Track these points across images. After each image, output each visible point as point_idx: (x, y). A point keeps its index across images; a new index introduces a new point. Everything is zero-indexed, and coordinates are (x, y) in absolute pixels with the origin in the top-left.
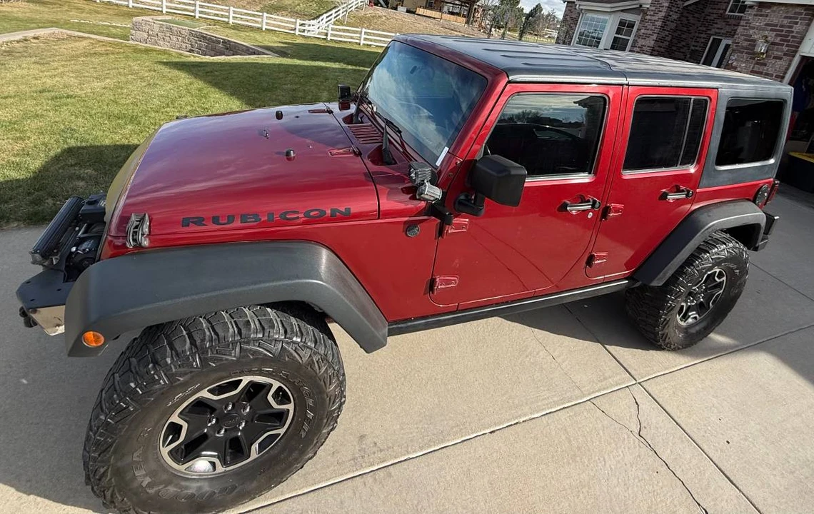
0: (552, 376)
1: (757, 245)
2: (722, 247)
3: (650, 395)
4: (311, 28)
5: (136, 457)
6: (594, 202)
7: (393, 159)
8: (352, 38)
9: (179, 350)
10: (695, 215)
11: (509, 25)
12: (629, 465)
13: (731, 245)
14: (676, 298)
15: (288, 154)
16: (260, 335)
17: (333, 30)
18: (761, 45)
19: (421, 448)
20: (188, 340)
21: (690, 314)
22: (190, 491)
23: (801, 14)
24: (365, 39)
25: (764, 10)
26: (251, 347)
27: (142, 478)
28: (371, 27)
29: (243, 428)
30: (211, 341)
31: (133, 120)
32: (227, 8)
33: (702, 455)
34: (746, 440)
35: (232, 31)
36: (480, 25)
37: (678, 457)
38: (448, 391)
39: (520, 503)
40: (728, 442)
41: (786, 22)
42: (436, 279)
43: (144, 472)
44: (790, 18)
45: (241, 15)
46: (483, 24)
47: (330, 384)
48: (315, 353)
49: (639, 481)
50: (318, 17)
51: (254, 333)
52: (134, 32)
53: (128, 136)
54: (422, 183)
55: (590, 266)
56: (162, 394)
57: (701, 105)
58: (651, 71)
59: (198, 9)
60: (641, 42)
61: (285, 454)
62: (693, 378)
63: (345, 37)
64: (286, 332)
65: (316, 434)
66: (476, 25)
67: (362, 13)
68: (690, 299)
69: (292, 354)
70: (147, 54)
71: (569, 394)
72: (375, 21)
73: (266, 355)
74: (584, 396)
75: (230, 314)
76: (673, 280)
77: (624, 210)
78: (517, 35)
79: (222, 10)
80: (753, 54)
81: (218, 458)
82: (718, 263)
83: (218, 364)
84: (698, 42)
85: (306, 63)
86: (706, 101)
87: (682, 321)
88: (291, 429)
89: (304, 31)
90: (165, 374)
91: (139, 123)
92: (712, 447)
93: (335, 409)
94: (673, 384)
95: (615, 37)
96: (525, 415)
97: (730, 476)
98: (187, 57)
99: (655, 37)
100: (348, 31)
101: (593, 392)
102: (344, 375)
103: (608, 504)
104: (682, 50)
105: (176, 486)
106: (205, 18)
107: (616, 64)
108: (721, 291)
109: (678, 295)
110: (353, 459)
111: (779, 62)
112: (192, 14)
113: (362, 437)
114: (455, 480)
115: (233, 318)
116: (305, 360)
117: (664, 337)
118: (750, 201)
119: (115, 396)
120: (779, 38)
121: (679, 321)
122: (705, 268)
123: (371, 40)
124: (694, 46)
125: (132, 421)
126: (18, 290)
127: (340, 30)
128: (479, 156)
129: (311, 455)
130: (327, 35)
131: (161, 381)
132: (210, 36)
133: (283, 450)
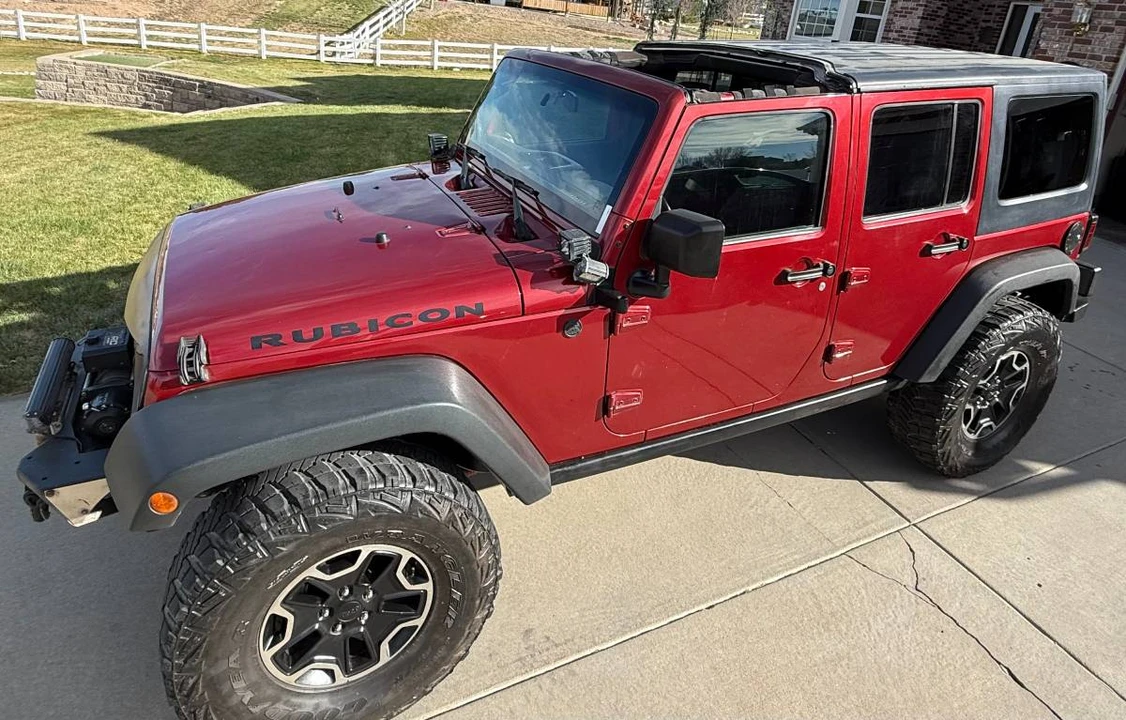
0: (789, 528)
1: (1070, 312)
2: (1018, 318)
3: (930, 538)
4: (346, 48)
5: (233, 662)
6: (826, 267)
7: (532, 232)
8: (417, 58)
9: (277, 512)
10: (974, 275)
11: (683, 13)
12: (902, 628)
13: (1030, 314)
14: (957, 398)
15: (379, 239)
16: (382, 486)
17: (383, 47)
18: (1081, 11)
19: (612, 637)
20: (285, 499)
21: (982, 421)
22: (305, 710)
24: (441, 59)
26: (370, 501)
27: (242, 691)
28: (449, 39)
29: (366, 621)
30: (317, 496)
31: (84, 228)
32: (195, 26)
33: (1003, 604)
34: (1064, 579)
35: (213, 66)
36: (634, 18)
37: (971, 610)
38: (642, 563)
39: (756, 687)
40: (1040, 585)
42: (610, 396)
43: (244, 685)
45: (221, 35)
46: (638, 15)
47: (480, 549)
48: (457, 506)
49: (918, 645)
50: (355, 27)
51: (372, 482)
52: (41, 82)
53: (84, 254)
54: (580, 259)
55: (829, 361)
56: (261, 570)
57: (970, 113)
58: (893, 69)
59: (144, 32)
60: (899, 22)
61: (428, 653)
62: (990, 510)
63: (406, 58)
64: (414, 480)
65: (466, 623)
66: (627, 17)
67: (430, 13)
68: (979, 400)
69: (425, 509)
70: (77, 118)
71: (815, 549)
72: (454, 25)
73: (391, 511)
74: (838, 549)
75: (334, 463)
76: (951, 372)
77: (871, 276)
78: (696, 27)
79: (185, 30)
80: (1070, 28)
81: (337, 663)
82: (1014, 341)
83: (330, 526)
84: (990, 14)
85: (349, 110)
86: (977, 105)
87: (971, 433)
88: (431, 619)
89: (334, 54)
90: (262, 545)
91: (95, 232)
92: (1018, 593)
93: (490, 585)
94: (962, 521)
95: (857, 18)
96: (755, 581)
97: (1041, 626)
98: (145, 117)
99: (920, 12)
100: (409, 47)
101: (850, 543)
102: (496, 537)
103: (876, 676)
104: (966, 30)
105: (286, 703)
106: (158, 48)
107: (844, 62)
108: (1024, 385)
109: (960, 392)
110: (520, 659)
111: (1110, 37)
112: (135, 42)
113: (528, 632)
114: (665, 671)
115: (340, 467)
116: (444, 514)
117: (945, 458)
118: (1057, 248)
119: (198, 580)
121: (967, 433)
122: (994, 350)
123: (450, 59)
124: (984, 21)
125: (224, 611)
126: (19, 469)
127: (396, 47)
128: (655, 214)
129: (462, 653)
130: (374, 57)
131: (258, 554)
132: (176, 77)
133: (424, 648)
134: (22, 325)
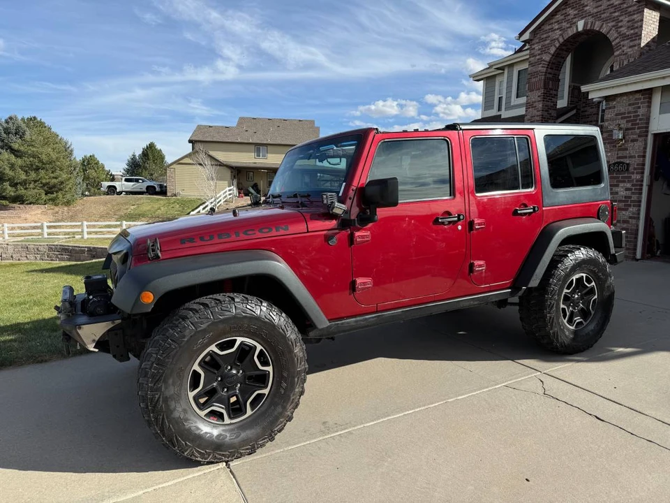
3: (553, 376)
5: (176, 391)
6: (459, 216)
9: (198, 309)
10: (547, 228)
16: (246, 302)
18: (617, 133)
21: (575, 319)
23: (640, 99)
25: (610, 103)
30: (216, 303)
37: (575, 398)
40: (615, 388)
41: (631, 109)
42: (355, 280)
44: (633, 104)
47: (296, 346)
49: (545, 412)
54: (332, 203)
55: (473, 273)
56: (191, 336)
61: (272, 410)
64: (261, 302)
65: (291, 391)
69: (267, 316)
71: (486, 385)
73: (251, 314)
76: (546, 281)
77: (487, 224)
81: (225, 410)
83: (223, 317)
87: (569, 324)
88: (273, 389)
90: (191, 323)
92: (602, 391)
94: (571, 370)
97: (615, 401)
108: (596, 297)
110: (322, 431)
111: (637, 144)
116: (277, 321)
117: (556, 337)
118: (595, 218)
120: (630, 124)
121: (566, 324)
125: (174, 356)
131: (190, 327)
132: (72, 247)
133: (269, 407)
134: (11, 340)
